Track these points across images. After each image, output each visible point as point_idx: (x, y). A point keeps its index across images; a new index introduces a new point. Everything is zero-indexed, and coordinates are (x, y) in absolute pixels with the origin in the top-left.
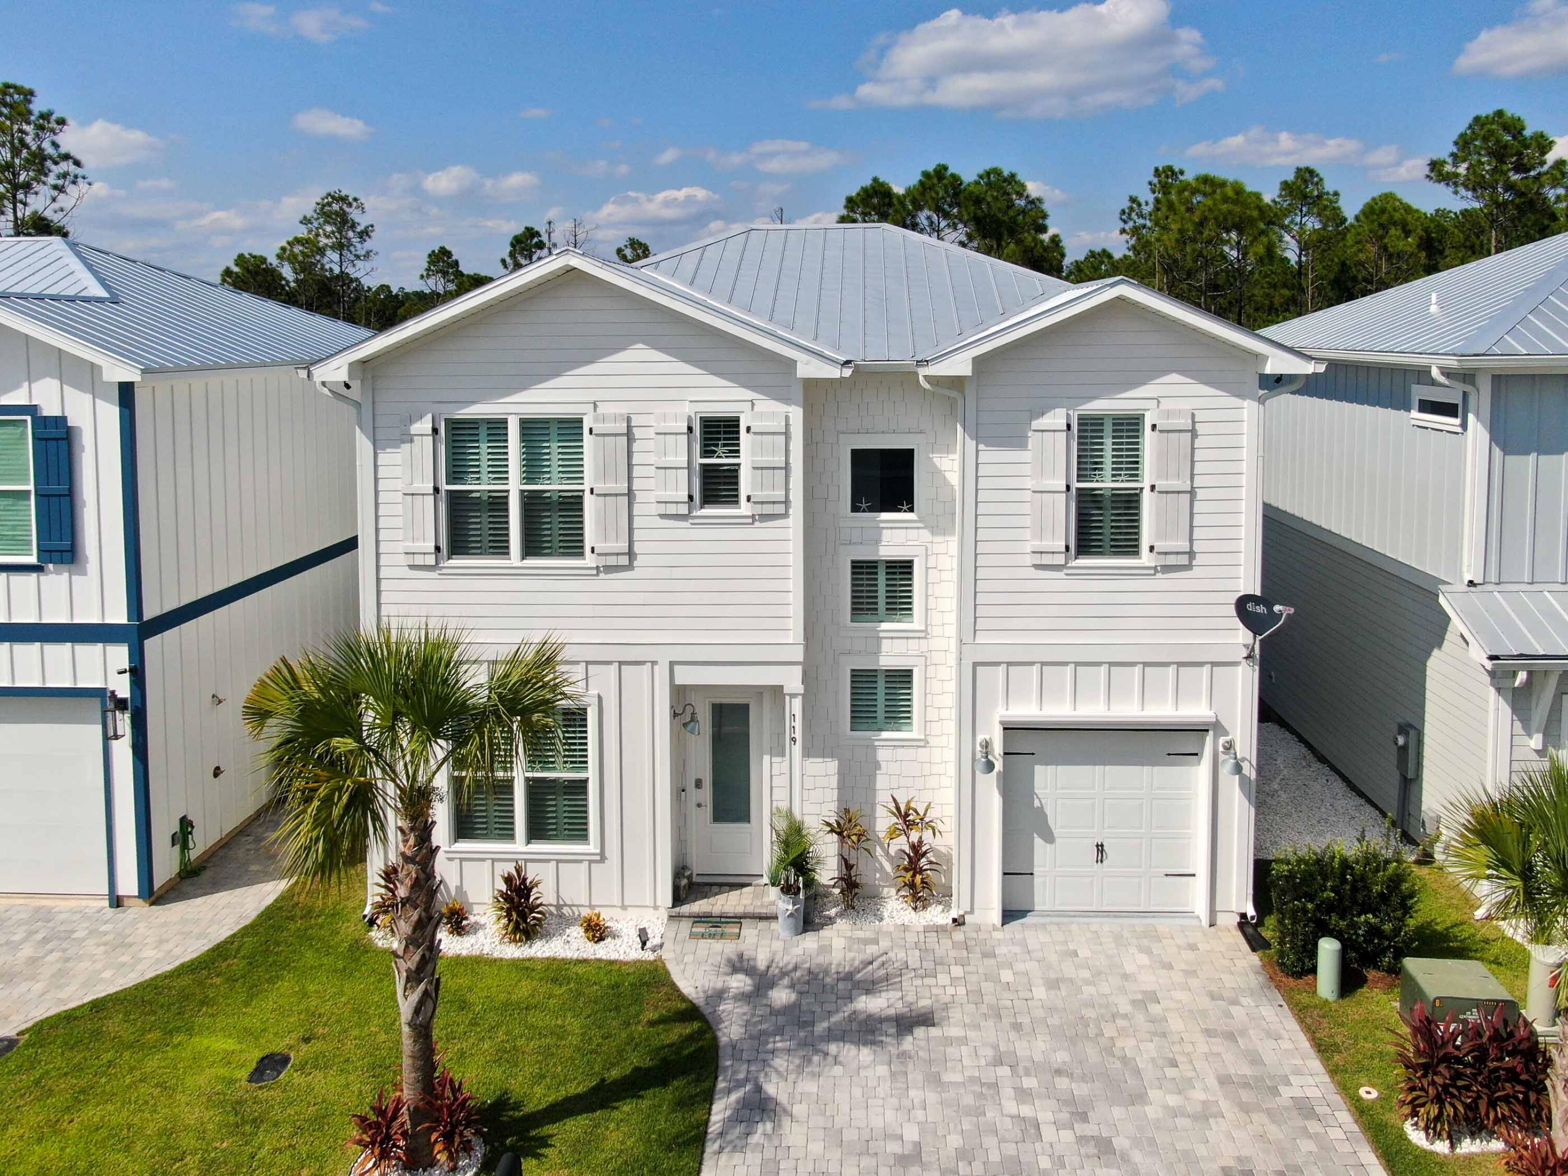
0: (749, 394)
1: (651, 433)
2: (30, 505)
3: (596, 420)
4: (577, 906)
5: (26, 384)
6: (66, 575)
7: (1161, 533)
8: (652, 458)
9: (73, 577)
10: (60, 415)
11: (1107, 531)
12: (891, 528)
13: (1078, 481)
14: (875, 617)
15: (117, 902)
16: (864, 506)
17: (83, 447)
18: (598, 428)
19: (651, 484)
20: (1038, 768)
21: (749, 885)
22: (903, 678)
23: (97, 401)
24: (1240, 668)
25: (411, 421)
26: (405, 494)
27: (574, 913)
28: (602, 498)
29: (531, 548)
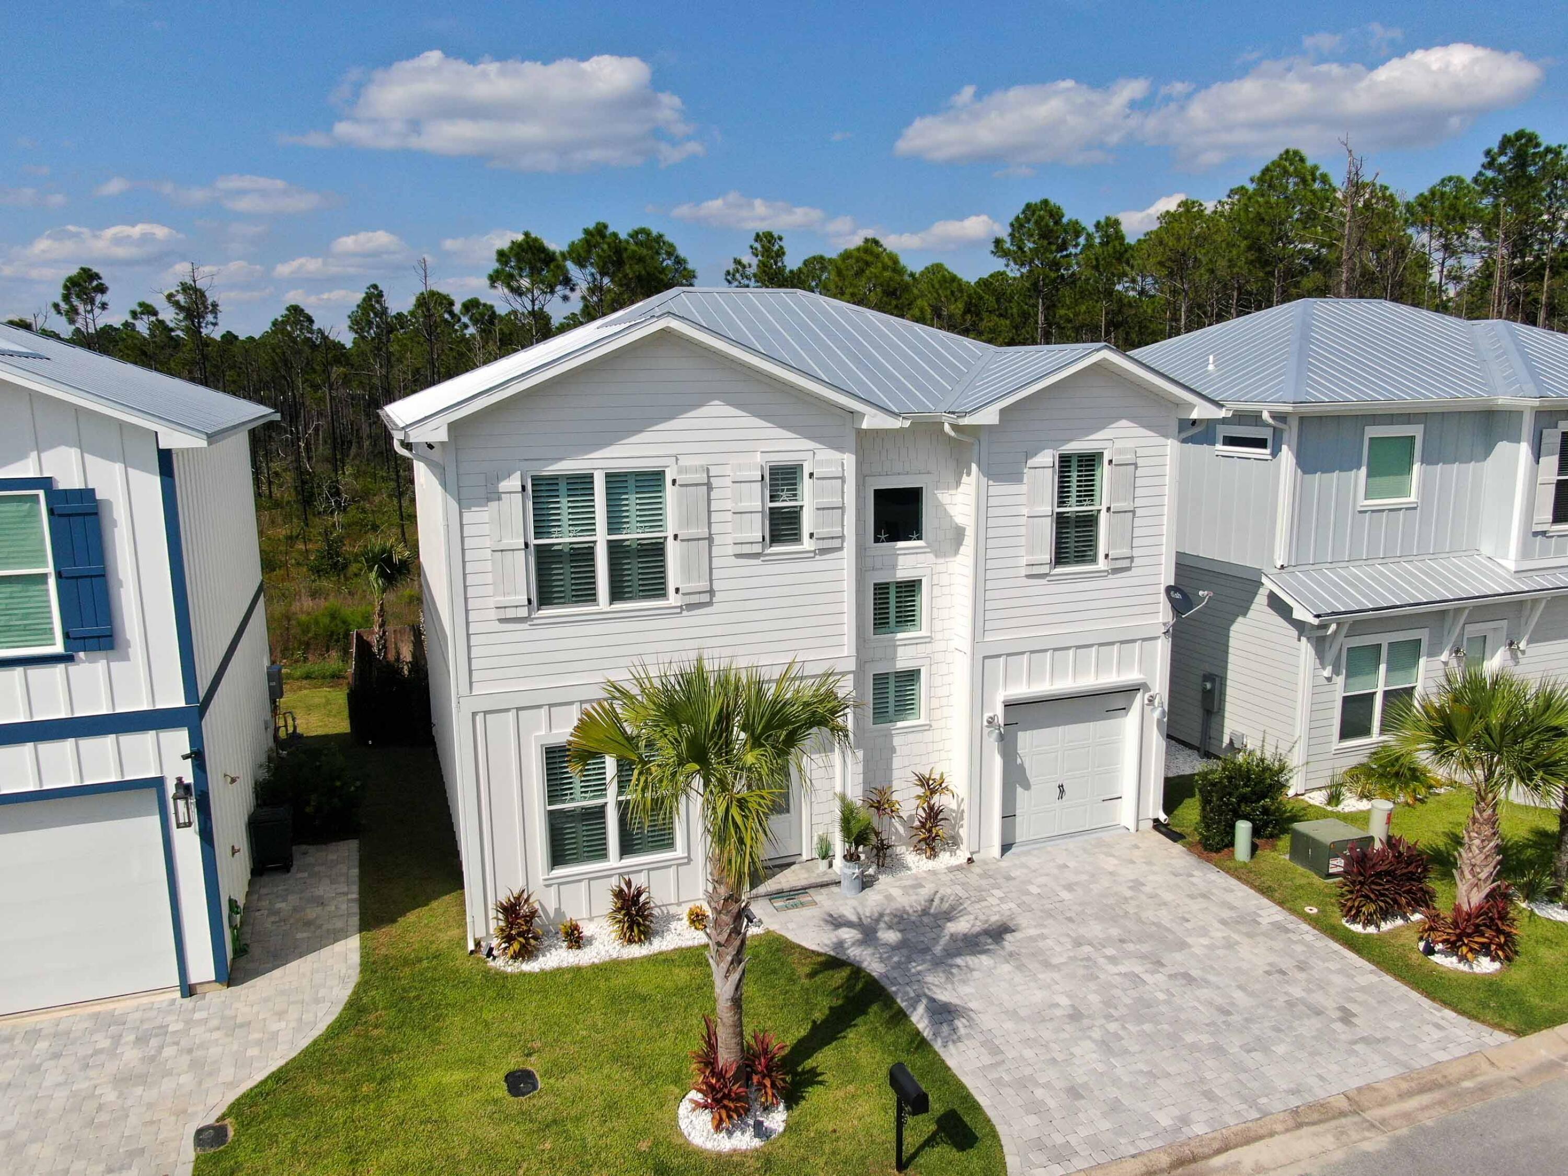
0: (810, 445)
1: (728, 482)
2: (47, 590)
3: (680, 472)
4: (666, 905)
5: (34, 454)
6: (105, 661)
7: (1110, 544)
8: (729, 505)
9: (112, 664)
10: (83, 487)
11: (1072, 545)
12: (905, 554)
13: (1058, 507)
14: (887, 630)
15: (188, 990)
16: (883, 537)
17: (115, 521)
18: (681, 479)
19: (729, 527)
20: (1020, 734)
21: (794, 863)
22: (912, 676)
23: (129, 470)
24: (1160, 641)
25: (499, 479)
26: (493, 551)
27: (662, 912)
28: (685, 543)
29: (617, 594)
